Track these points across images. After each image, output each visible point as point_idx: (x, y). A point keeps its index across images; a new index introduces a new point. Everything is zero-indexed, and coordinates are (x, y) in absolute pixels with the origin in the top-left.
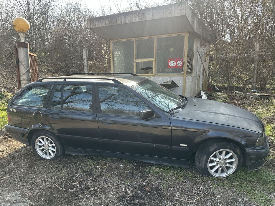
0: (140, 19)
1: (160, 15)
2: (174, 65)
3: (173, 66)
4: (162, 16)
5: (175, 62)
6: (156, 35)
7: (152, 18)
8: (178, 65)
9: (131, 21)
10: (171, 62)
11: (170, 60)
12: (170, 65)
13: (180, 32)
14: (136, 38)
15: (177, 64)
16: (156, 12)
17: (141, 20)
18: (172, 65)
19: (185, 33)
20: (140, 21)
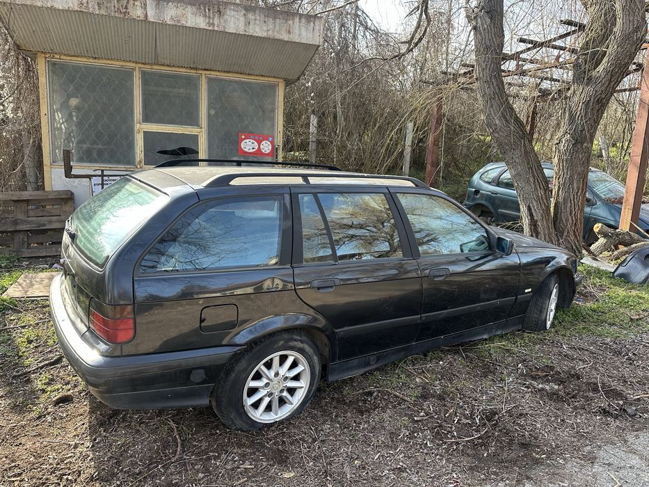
0: (209, 23)
1: (265, 28)
2: (253, 148)
3: (252, 151)
4: (270, 32)
5: (256, 144)
6: (207, 70)
7: (245, 31)
8: (263, 151)
9: (178, 21)
10: (247, 141)
11: (243, 137)
12: (245, 148)
13: (269, 77)
14: (142, 66)
15: (262, 147)
16: (256, 19)
17: (214, 27)
18: (248, 148)
19: (278, 80)
20: (211, 28)
